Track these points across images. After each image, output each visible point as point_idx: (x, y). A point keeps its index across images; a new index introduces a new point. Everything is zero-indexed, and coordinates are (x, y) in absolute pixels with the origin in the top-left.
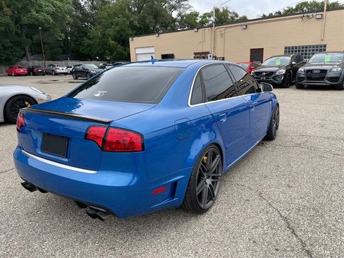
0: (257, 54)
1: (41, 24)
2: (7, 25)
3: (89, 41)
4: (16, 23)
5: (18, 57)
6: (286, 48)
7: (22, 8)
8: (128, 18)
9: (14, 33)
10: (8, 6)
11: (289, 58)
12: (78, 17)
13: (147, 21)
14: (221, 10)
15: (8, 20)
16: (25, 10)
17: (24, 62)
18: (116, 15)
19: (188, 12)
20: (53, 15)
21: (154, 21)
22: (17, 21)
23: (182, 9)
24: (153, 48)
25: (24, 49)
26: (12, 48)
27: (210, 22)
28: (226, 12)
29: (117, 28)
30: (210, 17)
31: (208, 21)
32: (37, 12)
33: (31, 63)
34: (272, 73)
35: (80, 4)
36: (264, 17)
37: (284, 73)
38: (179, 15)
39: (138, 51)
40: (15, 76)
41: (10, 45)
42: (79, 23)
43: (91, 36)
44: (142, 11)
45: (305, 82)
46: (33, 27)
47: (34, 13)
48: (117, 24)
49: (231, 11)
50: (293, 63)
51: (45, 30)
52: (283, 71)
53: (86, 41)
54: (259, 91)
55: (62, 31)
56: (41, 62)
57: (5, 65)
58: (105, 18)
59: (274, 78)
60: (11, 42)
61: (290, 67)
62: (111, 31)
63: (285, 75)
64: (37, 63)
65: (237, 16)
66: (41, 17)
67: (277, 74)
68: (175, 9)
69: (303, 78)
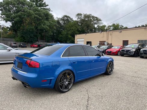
0: (126, 43)
1: (45, 29)
2: (32, 29)
3: (61, 36)
4: (36, 29)
5: (36, 41)
6: (138, 41)
7: (39, 24)
8: (77, 27)
9: (35, 32)
10: (34, 23)
11: (138, 45)
12: (58, 27)
13: (84, 29)
14: (116, 25)
15: (33, 27)
16: (40, 24)
17: (37, 43)
18: (72, 26)
19: (101, 25)
20: (49, 26)
21: (87, 28)
22: (36, 28)
23: (99, 24)
24: (84, 39)
25: (38, 38)
26: (33, 37)
27: (111, 29)
28: (118, 25)
29: (72, 31)
30: (111, 27)
31: (110, 29)
32: (44, 25)
33: (39, 43)
34: (129, 50)
35: (60, 22)
36: (136, 27)
37: (134, 51)
38: (98, 26)
39: (78, 40)
40: (33, 47)
41: (33, 36)
42: (59, 29)
43: (63, 34)
44: (83, 25)
45: (143, 55)
46: (42, 30)
47: (42, 25)
48: (72, 30)
49: (120, 25)
50: (139, 47)
51: (46, 31)
52: (134, 50)
53: (60, 36)
54: (100, 55)
55: (52, 32)
56: (43, 43)
57: (30, 43)
58: (68, 28)
59: (130, 53)
60: (33, 35)
61: (138, 49)
62: (70, 32)
63: (135, 52)
64: (41, 43)
65: (123, 27)
66: (45, 27)
67: (131, 51)
68: (96, 24)
69: (142, 53)
